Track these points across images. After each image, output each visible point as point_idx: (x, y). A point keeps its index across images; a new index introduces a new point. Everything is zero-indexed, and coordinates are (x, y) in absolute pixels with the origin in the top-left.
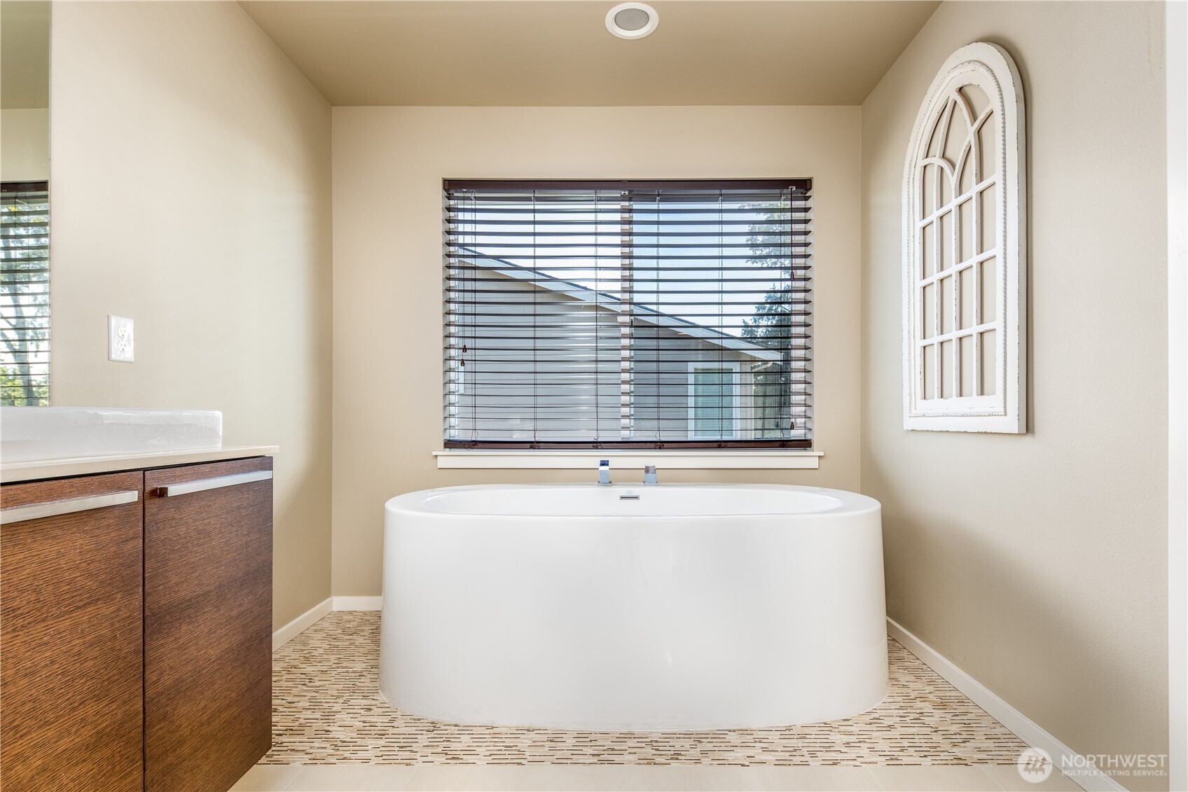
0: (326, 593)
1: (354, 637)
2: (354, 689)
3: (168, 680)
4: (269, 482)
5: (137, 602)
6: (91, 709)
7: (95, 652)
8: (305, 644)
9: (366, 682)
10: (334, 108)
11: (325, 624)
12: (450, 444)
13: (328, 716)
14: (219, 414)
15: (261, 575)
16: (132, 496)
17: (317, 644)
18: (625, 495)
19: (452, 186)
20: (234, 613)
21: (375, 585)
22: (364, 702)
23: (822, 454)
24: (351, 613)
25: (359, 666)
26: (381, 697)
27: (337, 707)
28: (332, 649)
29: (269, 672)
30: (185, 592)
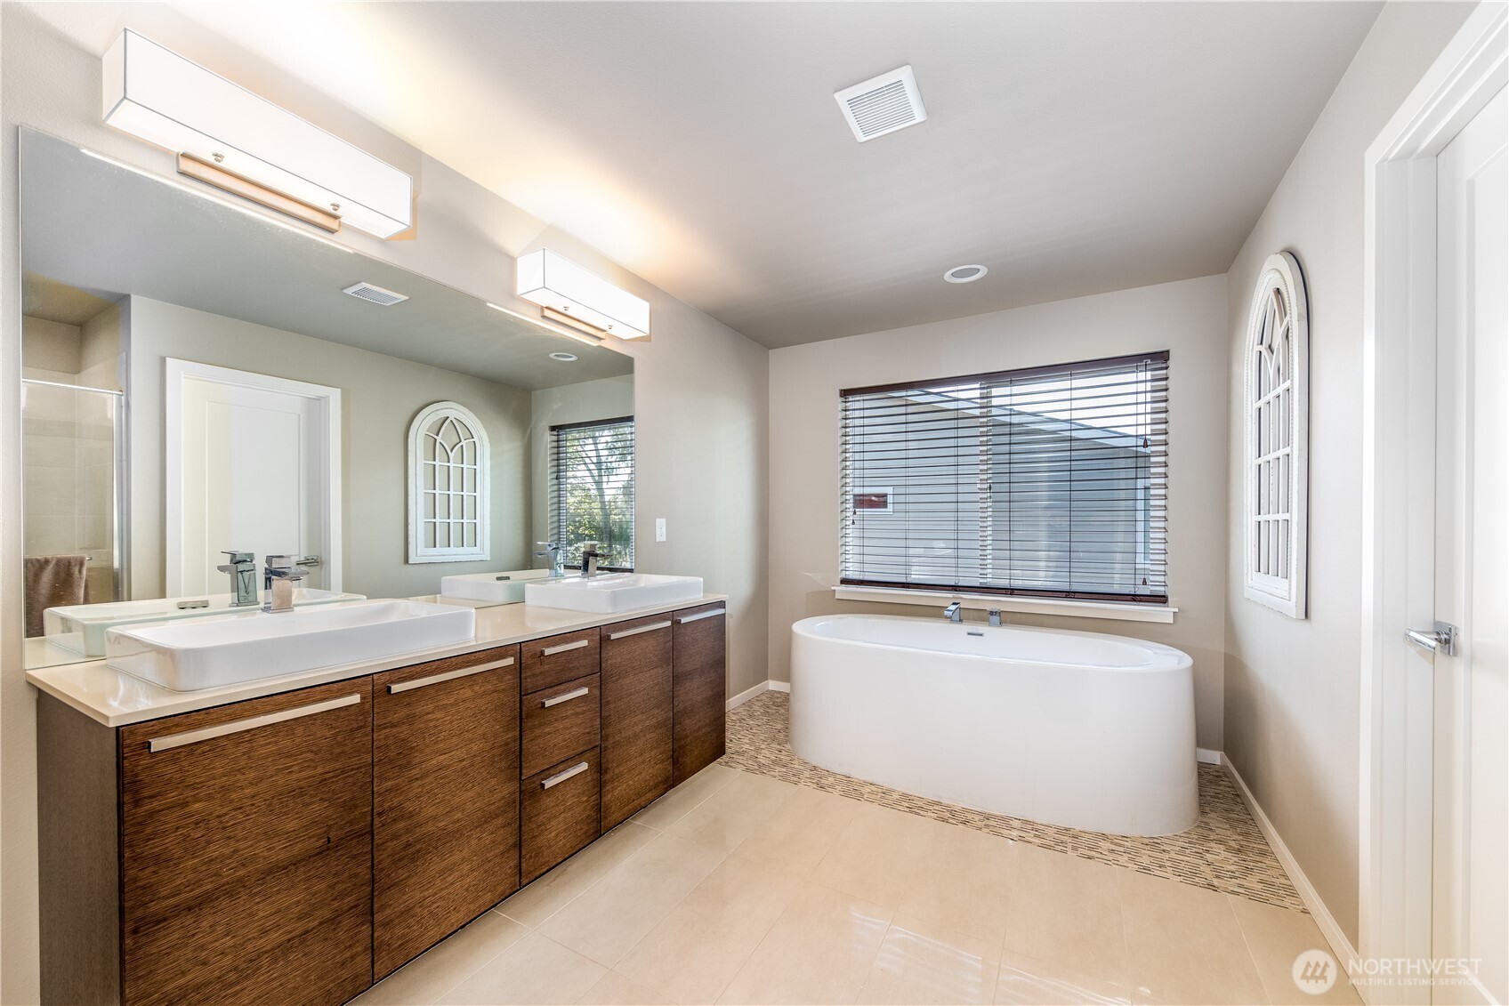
0: (765, 678)
1: (779, 708)
2: (774, 739)
3: (681, 706)
4: (724, 614)
5: (671, 669)
6: (656, 711)
7: (657, 688)
8: (750, 707)
9: (781, 736)
10: (770, 351)
11: (764, 697)
12: (845, 581)
13: (758, 750)
14: (702, 579)
15: (719, 663)
16: (668, 624)
17: (757, 708)
18: (970, 631)
19: (846, 393)
20: (708, 680)
21: (786, 675)
22: (778, 747)
23: (1177, 610)
24: (779, 692)
25: (779, 727)
26: (788, 746)
27: (763, 746)
28: (765, 713)
29: (724, 714)
30: (688, 667)
